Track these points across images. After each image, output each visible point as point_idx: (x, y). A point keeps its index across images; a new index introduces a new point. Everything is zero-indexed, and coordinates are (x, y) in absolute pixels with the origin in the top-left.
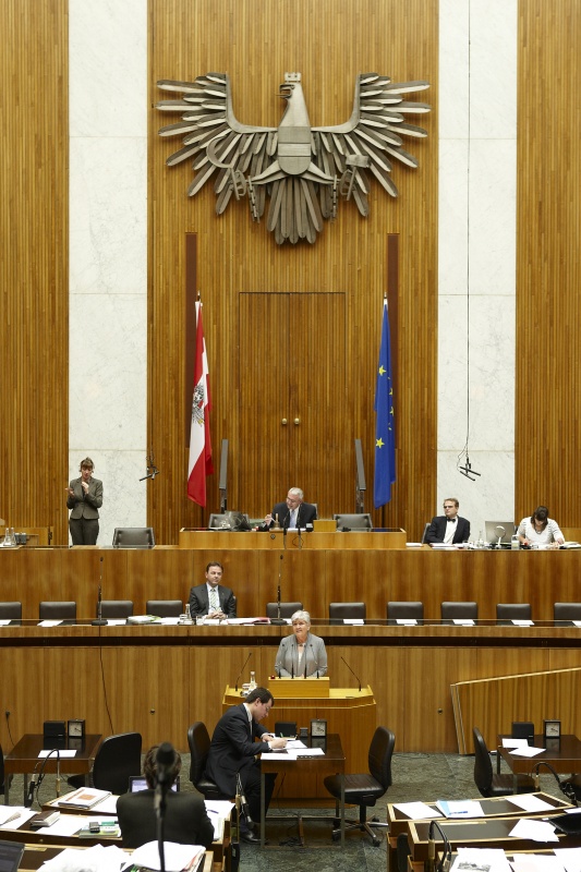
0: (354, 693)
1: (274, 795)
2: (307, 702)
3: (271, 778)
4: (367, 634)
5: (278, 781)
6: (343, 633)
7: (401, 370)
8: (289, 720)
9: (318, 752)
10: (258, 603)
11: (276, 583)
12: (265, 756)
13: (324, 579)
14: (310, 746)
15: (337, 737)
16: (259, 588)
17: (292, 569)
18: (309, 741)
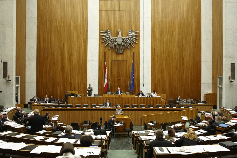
0: (127, 117)
1: (116, 131)
2: (121, 118)
3: (116, 129)
4: (130, 109)
5: (117, 129)
6: (126, 109)
7: (135, 72)
8: (118, 121)
9: (122, 125)
10: (114, 105)
11: (117, 102)
12: (115, 125)
13: (124, 101)
14: (121, 124)
15: (125, 123)
16: (114, 103)
17: (119, 100)
18: (121, 123)
